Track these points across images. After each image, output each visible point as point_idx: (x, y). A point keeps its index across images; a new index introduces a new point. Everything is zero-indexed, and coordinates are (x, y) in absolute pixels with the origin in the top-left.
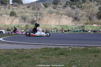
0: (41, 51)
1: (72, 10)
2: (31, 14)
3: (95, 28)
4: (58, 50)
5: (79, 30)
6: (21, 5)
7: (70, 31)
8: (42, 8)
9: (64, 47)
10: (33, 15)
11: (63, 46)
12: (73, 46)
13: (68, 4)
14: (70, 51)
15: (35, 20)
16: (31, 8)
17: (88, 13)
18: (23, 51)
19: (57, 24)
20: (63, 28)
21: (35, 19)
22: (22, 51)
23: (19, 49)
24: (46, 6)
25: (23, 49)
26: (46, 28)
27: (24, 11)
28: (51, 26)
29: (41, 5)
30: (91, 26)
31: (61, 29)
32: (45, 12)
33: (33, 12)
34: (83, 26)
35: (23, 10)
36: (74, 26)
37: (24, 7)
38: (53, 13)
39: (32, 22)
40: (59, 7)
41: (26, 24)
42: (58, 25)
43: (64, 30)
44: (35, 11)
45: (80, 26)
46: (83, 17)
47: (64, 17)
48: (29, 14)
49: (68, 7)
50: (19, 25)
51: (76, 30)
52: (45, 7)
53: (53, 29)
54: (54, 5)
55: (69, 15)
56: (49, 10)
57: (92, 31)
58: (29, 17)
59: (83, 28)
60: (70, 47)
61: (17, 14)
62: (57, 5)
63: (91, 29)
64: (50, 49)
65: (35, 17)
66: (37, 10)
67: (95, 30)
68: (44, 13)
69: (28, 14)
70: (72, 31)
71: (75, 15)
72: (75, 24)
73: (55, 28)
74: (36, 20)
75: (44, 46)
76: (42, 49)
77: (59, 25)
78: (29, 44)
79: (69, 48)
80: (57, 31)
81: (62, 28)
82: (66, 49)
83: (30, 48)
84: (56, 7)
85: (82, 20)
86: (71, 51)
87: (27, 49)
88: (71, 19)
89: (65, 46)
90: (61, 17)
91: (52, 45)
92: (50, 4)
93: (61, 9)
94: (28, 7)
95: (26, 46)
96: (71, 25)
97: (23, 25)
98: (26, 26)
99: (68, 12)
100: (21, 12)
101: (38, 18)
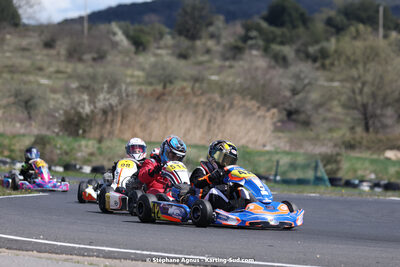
1: (273, 67)
2: (62, 83)
3: (392, 170)
5: (310, 175)
6: (10, 33)
8: (120, 52)
10: (74, 85)
13: (251, 38)
16: (62, 48)
17: (357, 91)
24: (139, 45)
27: (27, 63)
29: (115, 34)
30: (375, 157)
32: (136, 74)
33: (74, 70)
34: (332, 156)
35: (23, 57)
36: (287, 153)
37: (25, 42)
38: (176, 78)
39: (69, 122)
40: (208, 51)
41: (35, 131)
44: (80, 68)
45: (319, 158)
46: (329, 110)
48: (49, 77)
49: (255, 52)
51: (294, 175)
52: (133, 48)
54: (182, 39)
56: (154, 66)
57: (377, 185)
58: (53, 96)
59: (334, 166)
62: (198, 43)
63: (373, 176)
65: (85, 97)
66: (94, 59)
67: (393, 180)
68: (126, 76)
69: (44, 81)
70: (275, 181)
71: (288, 94)
72: (291, 142)
74: (93, 112)
84: (191, 52)
85: (325, 125)
88: (271, 116)
92: (161, 35)
93: (217, 62)
94: (49, 45)
96: (268, 148)
97: (24, 135)
98: (36, 142)
99: (253, 78)
100: (12, 70)
101: (97, 105)
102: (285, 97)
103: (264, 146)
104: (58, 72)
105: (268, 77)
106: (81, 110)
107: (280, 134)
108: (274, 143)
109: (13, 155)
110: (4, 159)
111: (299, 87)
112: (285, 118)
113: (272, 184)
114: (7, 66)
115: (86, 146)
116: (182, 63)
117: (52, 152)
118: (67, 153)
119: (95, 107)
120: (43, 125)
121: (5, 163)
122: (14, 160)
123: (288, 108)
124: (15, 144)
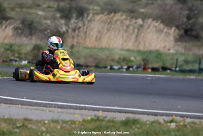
0: (82, 127)
1: (177, 4)
2: (51, 14)
4: (134, 127)
5: (196, 67)
7: (169, 71)
9: (152, 118)
10: (58, 15)
11: (148, 114)
12: (182, 116)
14: (173, 133)
15: (64, 32)
18: (26, 127)
19: (130, 45)
20: (148, 61)
21: (64, 29)
22: (23, 125)
23: (16, 120)
25: (26, 120)
26: (95, 59)
27: (30, 2)
31: (142, 64)
32: (96, 8)
33: (58, 6)
36: (182, 54)
38: (119, 11)
41: (34, 42)
42: (133, 51)
43: (151, 66)
45: (201, 57)
47: (151, 27)
48: (44, 10)
50: (14, 44)
51: (187, 68)
53: (118, 62)
55: (168, 20)
56: (106, 3)
58: (45, 21)
60: (171, 118)
61: (8, 10)
64: (111, 124)
65: (63, 21)
68: (89, 10)
69: (40, 13)
70: (176, 71)
71: (185, 20)
72: (185, 48)
73: (124, 60)
74: (67, 30)
75: (91, 113)
76: (84, 121)
77: (136, 49)
78: (45, 105)
79: (167, 122)
81: (144, 60)
82: (160, 123)
83: (50, 118)
86: (174, 130)
87: (40, 119)
88: (173, 32)
89: (156, 115)
90: (142, 26)
91: (115, 111)
93: (144, 1)
95: (37, 111)
96: (172, 51)
97: (27, 45)
98: (34, 48)
99: (164, 10)
100: (21, 6)
101: (70, 26)
102: (183, 21)
103: (169, 50)
104: (49, 7)
105: (173, 9)
106: (60, 29)
107: (179, 43)
108: (175, 48)
109: (21, 56)
110: (15, 59)
111: (192, 15)
112: (183, 34)
113: (173, 73)
114: (18, 4)
119: (69, 27)
120: (38, 39)
121: (16, 61)
122: (21, 59)
123: (185, 28)
124: (21, 50)
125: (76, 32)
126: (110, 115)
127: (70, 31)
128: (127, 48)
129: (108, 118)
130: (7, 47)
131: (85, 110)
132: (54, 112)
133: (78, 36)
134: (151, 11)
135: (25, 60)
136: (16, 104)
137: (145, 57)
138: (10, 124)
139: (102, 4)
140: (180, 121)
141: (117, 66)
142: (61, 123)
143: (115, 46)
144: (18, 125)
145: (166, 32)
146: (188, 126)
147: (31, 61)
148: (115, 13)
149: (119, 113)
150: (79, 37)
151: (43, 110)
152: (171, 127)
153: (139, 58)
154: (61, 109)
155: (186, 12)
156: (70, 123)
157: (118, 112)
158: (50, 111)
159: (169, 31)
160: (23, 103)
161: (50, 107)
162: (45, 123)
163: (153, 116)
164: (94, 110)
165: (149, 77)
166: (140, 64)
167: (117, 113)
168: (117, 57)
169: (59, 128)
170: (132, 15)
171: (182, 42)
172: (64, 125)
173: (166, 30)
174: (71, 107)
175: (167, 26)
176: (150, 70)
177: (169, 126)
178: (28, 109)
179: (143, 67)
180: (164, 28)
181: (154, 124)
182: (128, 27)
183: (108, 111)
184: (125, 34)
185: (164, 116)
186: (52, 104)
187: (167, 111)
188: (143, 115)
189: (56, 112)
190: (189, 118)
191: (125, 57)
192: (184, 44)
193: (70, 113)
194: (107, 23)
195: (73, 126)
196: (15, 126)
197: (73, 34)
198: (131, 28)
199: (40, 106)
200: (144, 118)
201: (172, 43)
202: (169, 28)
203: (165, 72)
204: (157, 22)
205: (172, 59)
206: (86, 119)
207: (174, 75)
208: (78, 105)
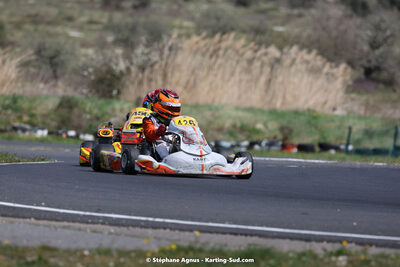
1: (351, 16)
4: (263, 264)
5: (388, 143)
7: (333, 152)
9: (299, 247)
10: (110, 39)
11: (292, 237)
12: (360, 242)
15: (121, 72)
18: (46, 262)
19: (255, 98)
20: (291, 131)
21: (122, 66)
22: (40, 259)
23: (26, 249)
25: (45, 248)
27: (53, 12)
28: (217, 109)
31: (280, 136)
32: (187, 24)
33: (110, 20)
35: (49, 5)
36: (360, 118)
38: (232, 29)
39: (100, 81)
41: (61, 92)
42: (261, 111)
43: (296, 141)
44: (118, 17)
47: (298, 61)
48: (80, 28)
50: (21, 97)
51: (369, 145)
53: (231, 134)
55: (332, 51)
56: (207, 15)
58: (83, 51)
60: (337, 246)
61: (8, 27)
65: (119, 51)
66: (135, 7)
68: (173, 27)
69: (74, 34)
70: (347, 152)
71: (366, 48)
72: (367, 105)
73: (243, 129)
74: (128, 69)
75: (176, 235)
76: (163, 251)
77: (266, 108)
78: (84, 220)
79: (331, 254)
80: (252, 145)
81: (282, 129)
82: (315, 257)
83: (93, 245)
87: (73, 246)
88: (342, 73)
89: (308, 239)
90: (278, 61)
91: (224, 231)
93: (284, 10)
95: (67, 232)
96: (339, 112)
97: (47, 97)
98: (61, 105)
99: (324, 29)
100: (36, 20)
101: (135, 61)
102: (361, 51)
103: (334, 109)
104: (91, 22)
105: (342, 28)
106: (114, 67)
107: (353, 95)
108: (345, 106)
109: (35, 121)
110: (23, 125)
111: (380, 37)
112: (363, 77)
113: (343, 155)
114: (29, 16)
115: (122, 110)
116: (241, 10)
117: (80, 116)
118: (98, 119)
119: (132, 64)
120: (69, 85)
121: (24, 130)
122: (34, 126)
123: (367, 65)
124: (35, 108)
125: (147, 72)
126: (214, 240)
127: (134, 69)
128: (248, 105)
129: (212, 245)
130: (7, 102)
131: (165, 228)
132: (101, 232)
133: (150, 80)
134: (297, 31)
135: (43, 129)
136: (24, 217)
137: (284, 122)
138: (12, 257)
139: (198, 15)
140: (357, 252)
141: (228, 141)
142: (115, 254)
143: (224, 101)
144: (29, 259)
145: (327, 74)
146: (373, 263)
147: (55, 130)
148: (224, 33)
149: (233, 236)
150: (153, 84)
151: (80, 229)
152: (338, 264)
153: (273, 126)
154: (116, 228)
155: (369, 33)
156: (133, 255)
157: (231, 234)
158: (94, 231)
159: (335, 70)
160: (39, 216)
161: (93, 223)
162: (83, 256)
163: (303, 243)
164: (182, 228)
165: (294, 163)
166: (275, 137)
167: (228, 236)
168: (228, 124)
169: (112, 264)
170: (258, 38)
171: (359, 93)
172: (122, 260)
173: (326, 69)
174: (135, 224)
175: (330, 60)
176: (295, 150)
177: (335, 262)
178: (49, 226)
179: (280, 143)
180: (324, 66)
181: (304, 259)
182: (251, 61)
183: (211, 232)
184: (245, 77)
185: (325, 243)
186: (98, 218)
187: (331, 231)
188: (281, 241)
189: (106, 233)
190: (374, 247)
191: (245, 122)
192: (364, 98)
193: (133, 236)
194: (208, 55)
195: (141, 261)
196: (22, 262)
197: (140, 75)
198: (257, 64)
199: (73, 222)
200: (285, 246)
201: (341, 94)
202: (333, 65)
203: (326, 154)
204: (309, 52)
205: (339, 128)
206: (167, 248)
207: (343, 159)
208: (151, 219)
